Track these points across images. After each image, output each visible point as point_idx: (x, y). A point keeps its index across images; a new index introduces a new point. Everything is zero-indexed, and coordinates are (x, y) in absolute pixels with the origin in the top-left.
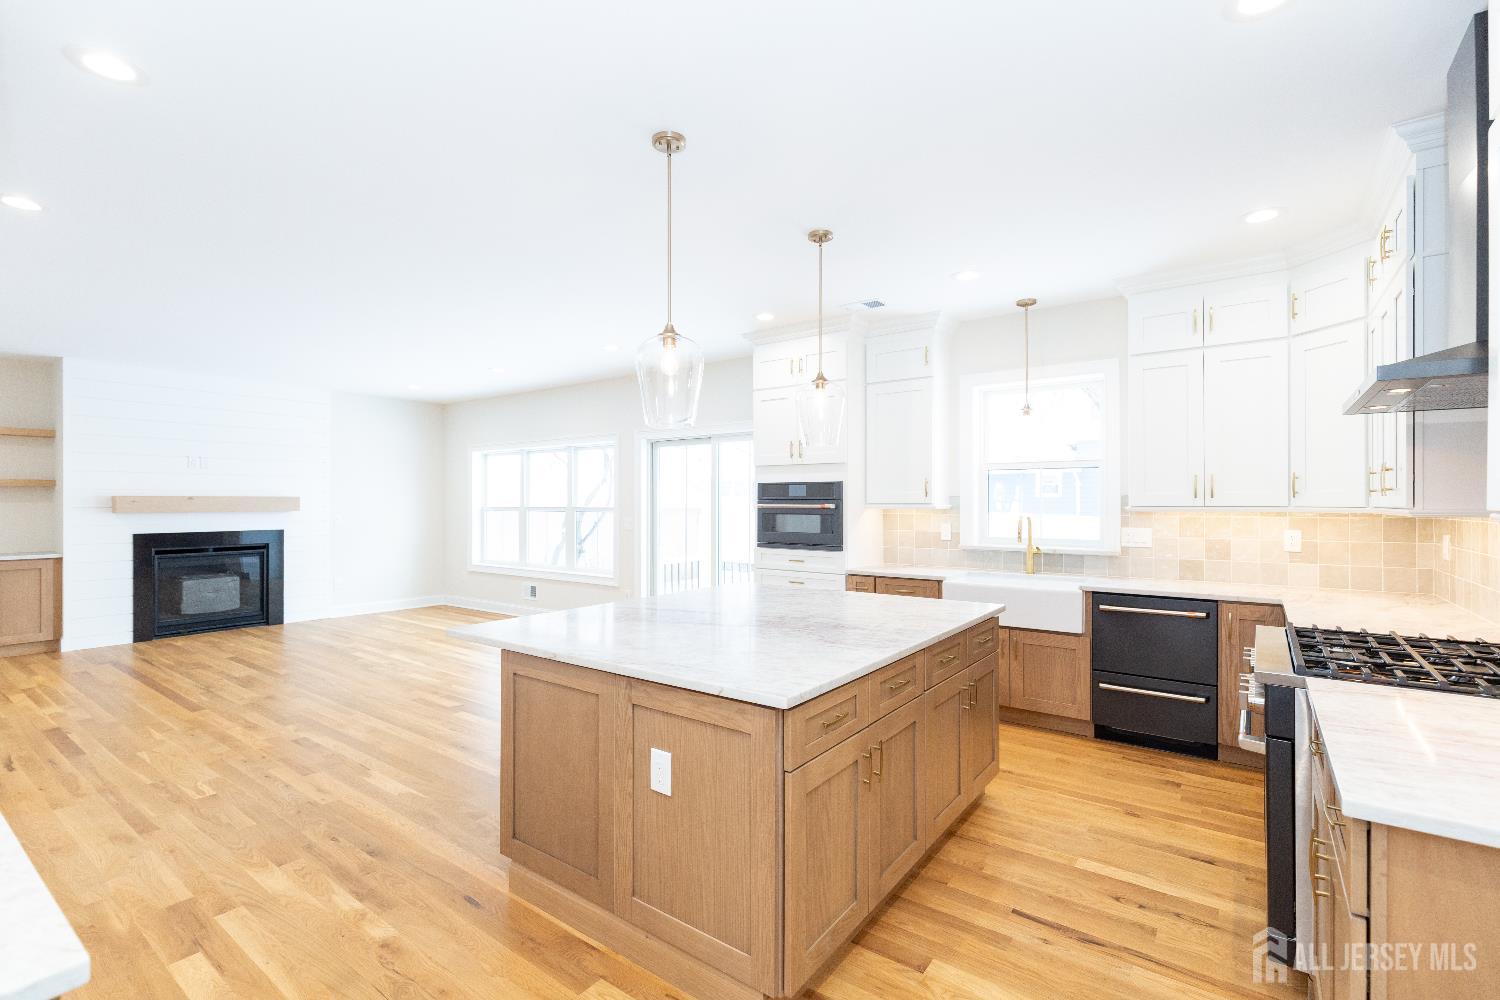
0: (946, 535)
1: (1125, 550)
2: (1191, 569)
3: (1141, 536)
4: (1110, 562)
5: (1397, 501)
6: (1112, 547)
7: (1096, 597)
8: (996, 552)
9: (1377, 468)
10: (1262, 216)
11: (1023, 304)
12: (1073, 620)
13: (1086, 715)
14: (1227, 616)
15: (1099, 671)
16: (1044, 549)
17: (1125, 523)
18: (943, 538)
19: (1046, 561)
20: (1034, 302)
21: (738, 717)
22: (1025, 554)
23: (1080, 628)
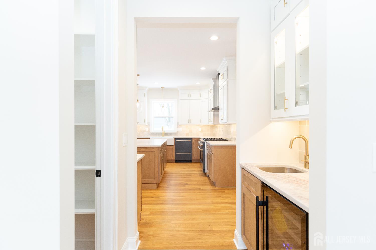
0: (147, 130)
1: (178, 132)
2: (187, 134)
3: (180, 129)
4: (175, 134)
5: (212, 123)
6: (176, 131)
7: (175, 139)
8: (157, 133)
9: (210, 119)
10: (198, 83)
11: (162, 88)
12: (172, 143)
13: (174, 159)
14: (193, 140)
15: (176, 151)
16: (165, 132)
17: (178, 127)
18: (146, 131)
19: (166, 134)
20: (164, 88)
21: (153, 149)
22: (162, 133)
23: (173, 145)
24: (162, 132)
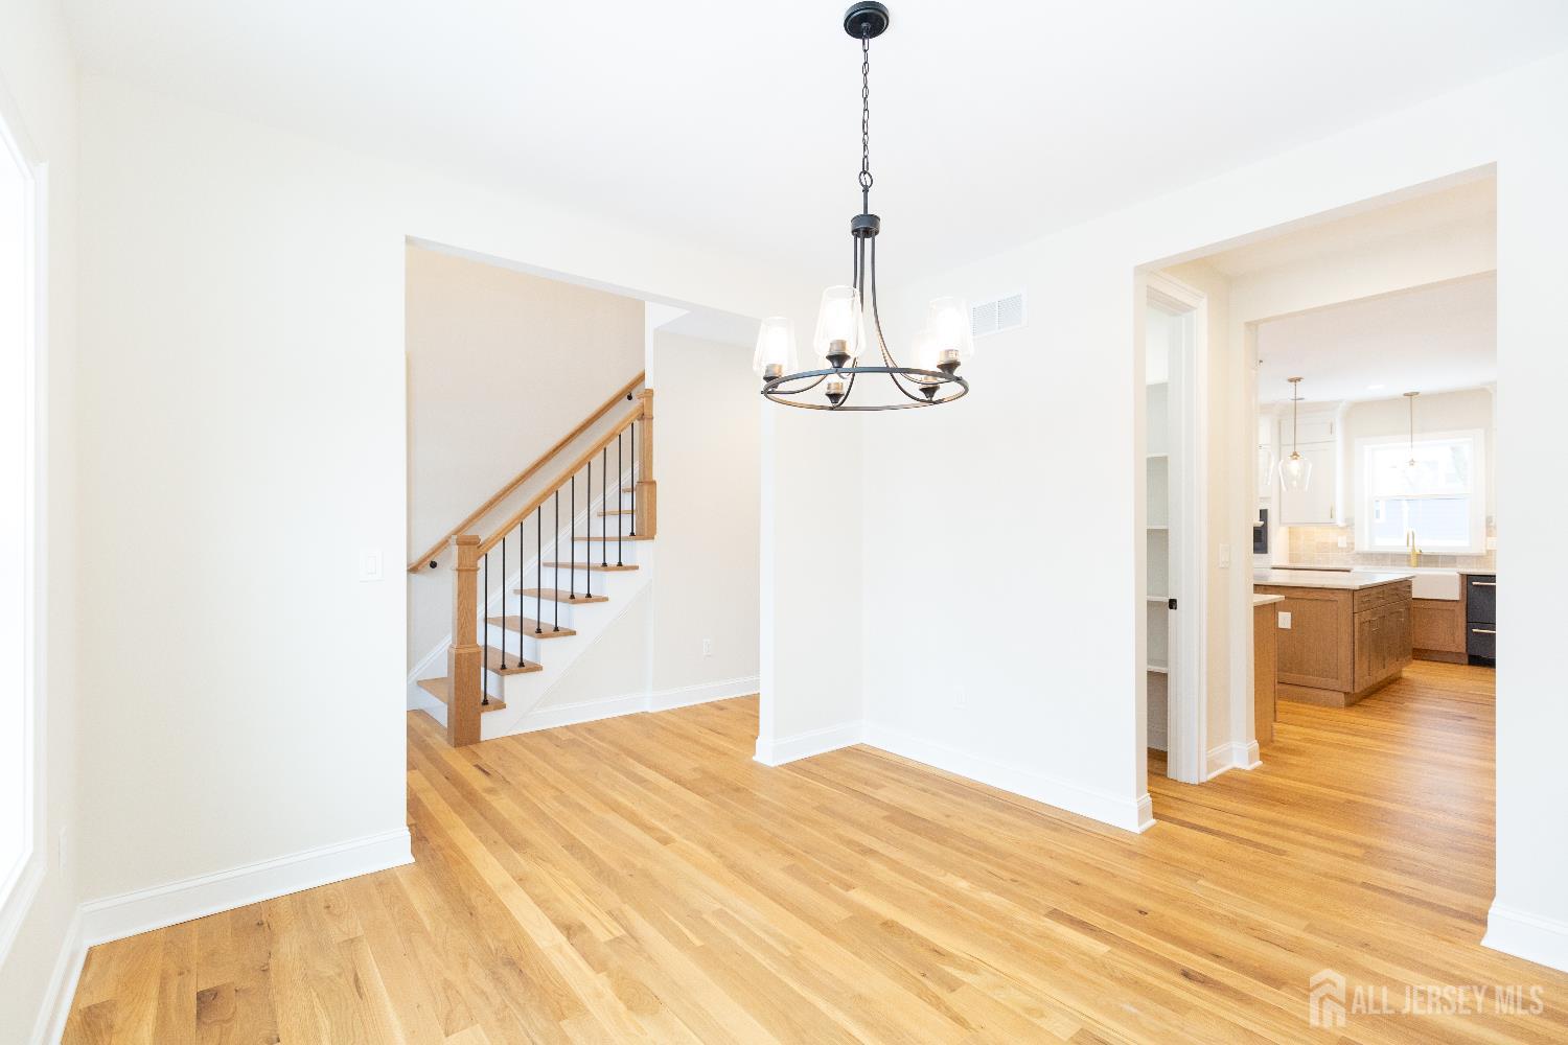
0: (1343, 544)
1: (1489, 552)
4: (1467, 558)
6: (1479, 550)
7: (1468, 579)
8: (1385, 554)
11: (1408, 395)
12: (1454, 592)
13: (1463, 649)
15: (1471, 622)
16: (1425, 552)
17: (1488, 535)
18: (1340, 546)
19: (1426, 559)
20: (1418, 394)
22: (1409, 556)
23: (1457, 597)
24: (1408, 550)
